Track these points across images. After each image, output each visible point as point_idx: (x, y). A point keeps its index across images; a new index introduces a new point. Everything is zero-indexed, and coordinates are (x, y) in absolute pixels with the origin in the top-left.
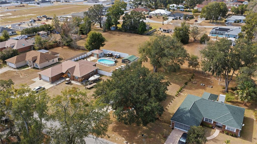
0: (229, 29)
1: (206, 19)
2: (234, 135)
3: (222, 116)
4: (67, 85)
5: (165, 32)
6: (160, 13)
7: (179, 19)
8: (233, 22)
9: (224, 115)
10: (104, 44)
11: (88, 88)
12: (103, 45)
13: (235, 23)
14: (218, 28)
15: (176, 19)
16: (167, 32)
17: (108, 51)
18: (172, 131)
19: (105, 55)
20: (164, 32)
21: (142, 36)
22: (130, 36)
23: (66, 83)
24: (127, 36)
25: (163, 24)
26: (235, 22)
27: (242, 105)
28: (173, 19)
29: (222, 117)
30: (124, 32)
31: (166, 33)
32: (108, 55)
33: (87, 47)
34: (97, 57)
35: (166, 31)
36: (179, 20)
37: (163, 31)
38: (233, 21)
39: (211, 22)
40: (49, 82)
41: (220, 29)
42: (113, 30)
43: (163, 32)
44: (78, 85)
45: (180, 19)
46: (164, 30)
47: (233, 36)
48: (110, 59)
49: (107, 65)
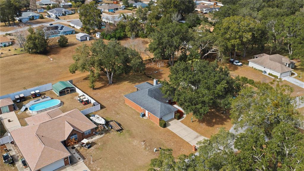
0: (58, 27)
4: (92, 148)
8: (27, 20)
32: (18, 101)
34: (11, 111)
40: (65, 167)
47: (70, 33)
48: (39, 100)
49: (55, 107)
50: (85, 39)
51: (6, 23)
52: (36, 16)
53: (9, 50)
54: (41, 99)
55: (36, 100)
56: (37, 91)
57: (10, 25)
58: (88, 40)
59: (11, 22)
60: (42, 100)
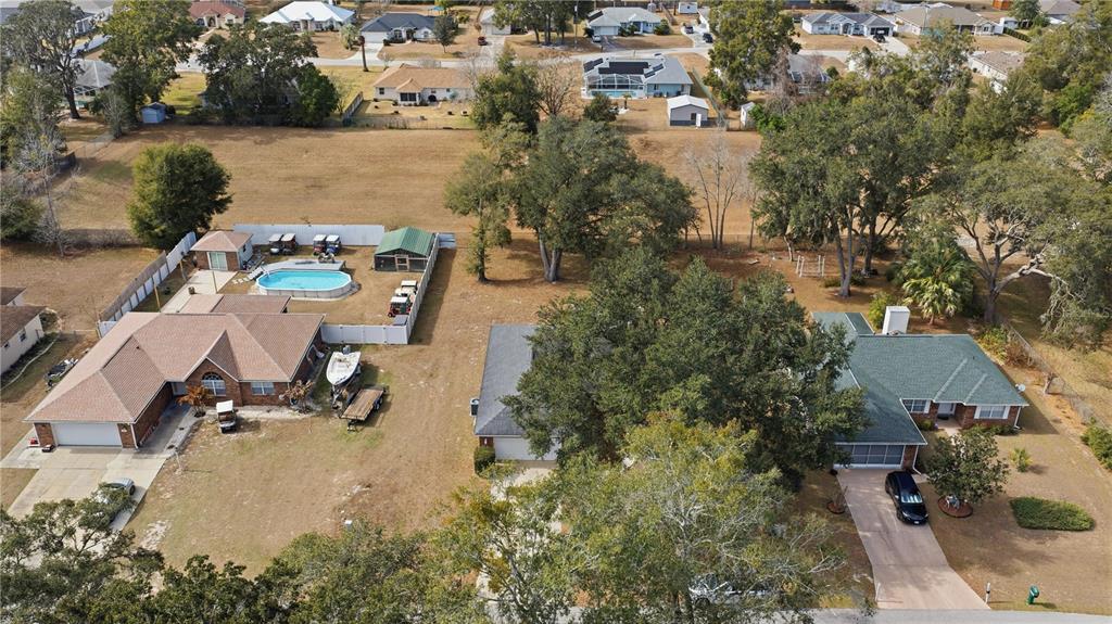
0: (646, 65)
1: (515, 31)
2: (1007, 429)
3: (951, 378)
4: (233, 436)
5: (413, 103)
6: (313, 20)
7: (408, 38)
8: (613, 33)
9: (955, 374)
10: (228, 200)
11: (356, 422)
12: (221, 206)
13: (622, 35)
14: (605, 65)
15: (397, 40)
16: (418, 101)
17: (268, 227)
18: (836, 480)
19: (262, 253)
20: (407, 103)
21: (331, 133)
22: (268, 143)
23: (225, 431)
24: (256, 143)
25: (366, 70)
26: (622, 33)
27: (925, 328)
28: (387, 43)
29: (954, 380)
30: (219, 125)
31: (416, 105)
32: (275, 250)
33: (144, 226)
34: (230, 269)
35: (412, 97)
36: (409, 42)
37: (399, 99)
38: (612, 29)
39: (542, 40)
40: (119, 452)
41: (616, 67)
42: (157, 122)
43: (399, 102)
44: (290, 421)
45: (414, 40)
46: (404, 96)
47: (673, 91)
48: (310, 263)
49: (320, 294)
50: (689, 118)
51: (540, 34)
52: (646, 24)
53: (450, 113)
54: (317, 261)
55: (304, 260)
56: (332, 239)
57: (548, 42)
58: (698, 124)
59: (554, 34)
60: (317, 265)
